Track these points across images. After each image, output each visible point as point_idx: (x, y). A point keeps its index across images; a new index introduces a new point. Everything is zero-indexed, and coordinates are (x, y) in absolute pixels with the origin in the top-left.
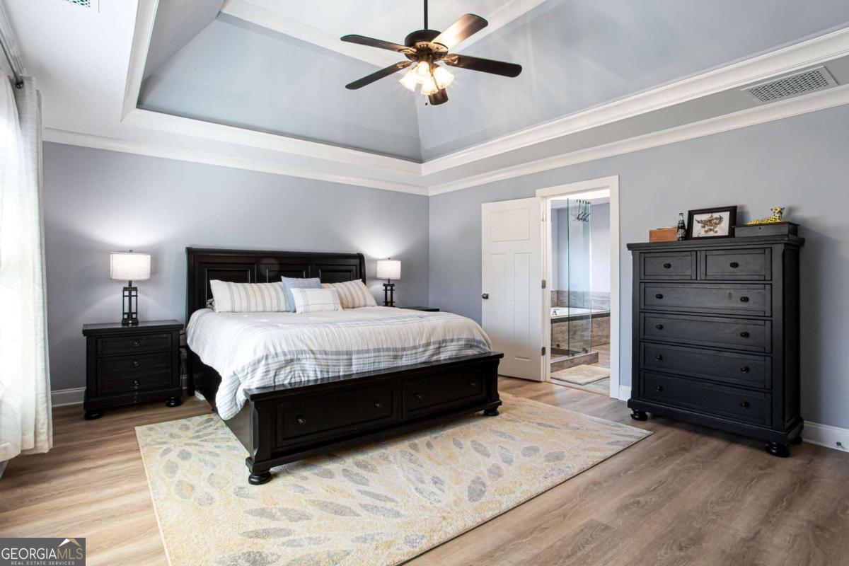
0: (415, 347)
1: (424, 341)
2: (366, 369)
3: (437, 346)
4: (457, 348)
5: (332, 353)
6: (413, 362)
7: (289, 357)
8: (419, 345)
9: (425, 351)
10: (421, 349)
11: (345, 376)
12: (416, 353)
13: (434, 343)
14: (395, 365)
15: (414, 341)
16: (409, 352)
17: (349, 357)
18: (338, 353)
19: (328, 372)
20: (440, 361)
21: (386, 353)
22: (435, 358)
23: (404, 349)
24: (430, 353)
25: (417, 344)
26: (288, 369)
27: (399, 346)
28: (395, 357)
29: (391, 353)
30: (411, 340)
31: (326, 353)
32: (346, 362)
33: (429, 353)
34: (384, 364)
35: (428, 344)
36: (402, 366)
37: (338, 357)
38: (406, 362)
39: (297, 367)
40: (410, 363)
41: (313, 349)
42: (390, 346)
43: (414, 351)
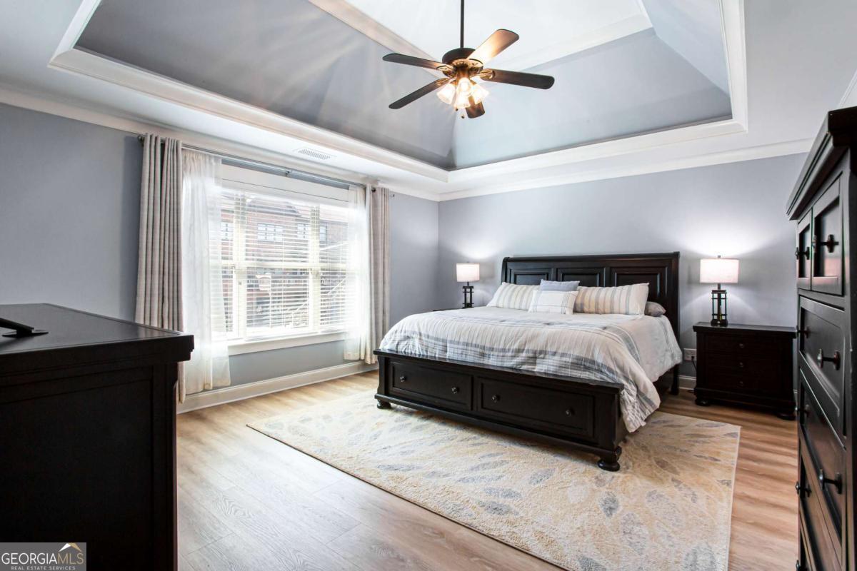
0: (504, 350)
1: (516, 346)
2: (456, 357)
3: (531, 355)
4: (556, 363)
5: (432, 338)
6: (499, 364)
7: (407, 334)
8: (509, 350)
9: (513, 357)
10: (510, 354)
11: (439, 358)
12: (503, 356)
13: (528, 351)
14: (481, 362)
15: (505, 345)
16: (496, 353)
17: (444, 344)
18: (437, 339)
19: (427, 351)
20: (534, 372)
21: (473, 349)
22: (524, 367)
23: (492, 349)
24: (520, 361)
25: (507, 348)
26: (406, 342)
27: (488, 345)
28: (483, 355)
29: (478, 350)
30: (502, 342)
31: (428, 337)
32: (441, 348)
33: (518, 360)
34: (471, 358)
35: (519, 351)
36: (488, 365)
37: (436, 342)
38: (493, 362)
39: (411, 342)
40: (495, 364)
41: (422, 332)
42: (479, 342)
43: (501, 354)
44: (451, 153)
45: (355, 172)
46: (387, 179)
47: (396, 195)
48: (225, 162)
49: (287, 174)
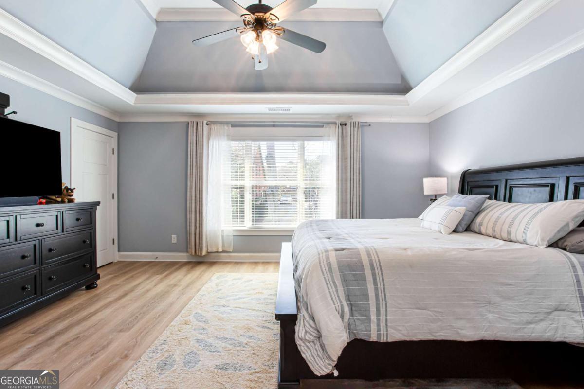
44: (403, 78)
45: (328, 114)
46: (358, 114)
47: (371, 124)
48: (232, 126)
49: (274, 126)
